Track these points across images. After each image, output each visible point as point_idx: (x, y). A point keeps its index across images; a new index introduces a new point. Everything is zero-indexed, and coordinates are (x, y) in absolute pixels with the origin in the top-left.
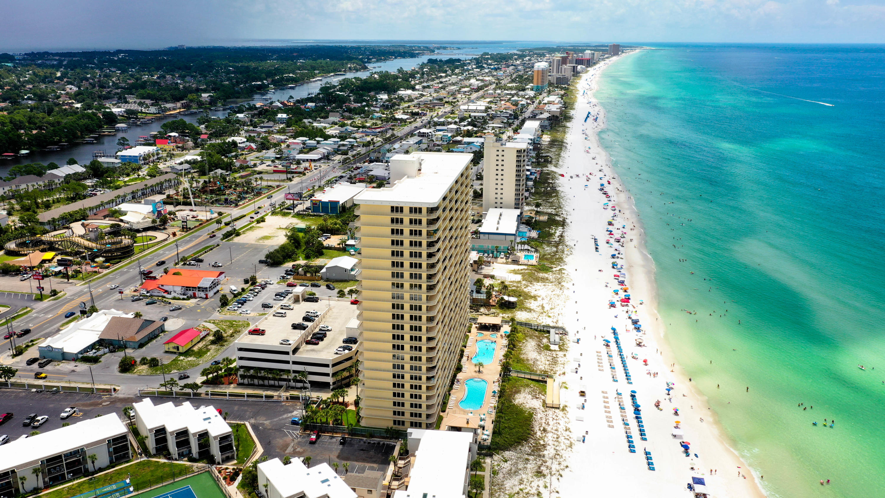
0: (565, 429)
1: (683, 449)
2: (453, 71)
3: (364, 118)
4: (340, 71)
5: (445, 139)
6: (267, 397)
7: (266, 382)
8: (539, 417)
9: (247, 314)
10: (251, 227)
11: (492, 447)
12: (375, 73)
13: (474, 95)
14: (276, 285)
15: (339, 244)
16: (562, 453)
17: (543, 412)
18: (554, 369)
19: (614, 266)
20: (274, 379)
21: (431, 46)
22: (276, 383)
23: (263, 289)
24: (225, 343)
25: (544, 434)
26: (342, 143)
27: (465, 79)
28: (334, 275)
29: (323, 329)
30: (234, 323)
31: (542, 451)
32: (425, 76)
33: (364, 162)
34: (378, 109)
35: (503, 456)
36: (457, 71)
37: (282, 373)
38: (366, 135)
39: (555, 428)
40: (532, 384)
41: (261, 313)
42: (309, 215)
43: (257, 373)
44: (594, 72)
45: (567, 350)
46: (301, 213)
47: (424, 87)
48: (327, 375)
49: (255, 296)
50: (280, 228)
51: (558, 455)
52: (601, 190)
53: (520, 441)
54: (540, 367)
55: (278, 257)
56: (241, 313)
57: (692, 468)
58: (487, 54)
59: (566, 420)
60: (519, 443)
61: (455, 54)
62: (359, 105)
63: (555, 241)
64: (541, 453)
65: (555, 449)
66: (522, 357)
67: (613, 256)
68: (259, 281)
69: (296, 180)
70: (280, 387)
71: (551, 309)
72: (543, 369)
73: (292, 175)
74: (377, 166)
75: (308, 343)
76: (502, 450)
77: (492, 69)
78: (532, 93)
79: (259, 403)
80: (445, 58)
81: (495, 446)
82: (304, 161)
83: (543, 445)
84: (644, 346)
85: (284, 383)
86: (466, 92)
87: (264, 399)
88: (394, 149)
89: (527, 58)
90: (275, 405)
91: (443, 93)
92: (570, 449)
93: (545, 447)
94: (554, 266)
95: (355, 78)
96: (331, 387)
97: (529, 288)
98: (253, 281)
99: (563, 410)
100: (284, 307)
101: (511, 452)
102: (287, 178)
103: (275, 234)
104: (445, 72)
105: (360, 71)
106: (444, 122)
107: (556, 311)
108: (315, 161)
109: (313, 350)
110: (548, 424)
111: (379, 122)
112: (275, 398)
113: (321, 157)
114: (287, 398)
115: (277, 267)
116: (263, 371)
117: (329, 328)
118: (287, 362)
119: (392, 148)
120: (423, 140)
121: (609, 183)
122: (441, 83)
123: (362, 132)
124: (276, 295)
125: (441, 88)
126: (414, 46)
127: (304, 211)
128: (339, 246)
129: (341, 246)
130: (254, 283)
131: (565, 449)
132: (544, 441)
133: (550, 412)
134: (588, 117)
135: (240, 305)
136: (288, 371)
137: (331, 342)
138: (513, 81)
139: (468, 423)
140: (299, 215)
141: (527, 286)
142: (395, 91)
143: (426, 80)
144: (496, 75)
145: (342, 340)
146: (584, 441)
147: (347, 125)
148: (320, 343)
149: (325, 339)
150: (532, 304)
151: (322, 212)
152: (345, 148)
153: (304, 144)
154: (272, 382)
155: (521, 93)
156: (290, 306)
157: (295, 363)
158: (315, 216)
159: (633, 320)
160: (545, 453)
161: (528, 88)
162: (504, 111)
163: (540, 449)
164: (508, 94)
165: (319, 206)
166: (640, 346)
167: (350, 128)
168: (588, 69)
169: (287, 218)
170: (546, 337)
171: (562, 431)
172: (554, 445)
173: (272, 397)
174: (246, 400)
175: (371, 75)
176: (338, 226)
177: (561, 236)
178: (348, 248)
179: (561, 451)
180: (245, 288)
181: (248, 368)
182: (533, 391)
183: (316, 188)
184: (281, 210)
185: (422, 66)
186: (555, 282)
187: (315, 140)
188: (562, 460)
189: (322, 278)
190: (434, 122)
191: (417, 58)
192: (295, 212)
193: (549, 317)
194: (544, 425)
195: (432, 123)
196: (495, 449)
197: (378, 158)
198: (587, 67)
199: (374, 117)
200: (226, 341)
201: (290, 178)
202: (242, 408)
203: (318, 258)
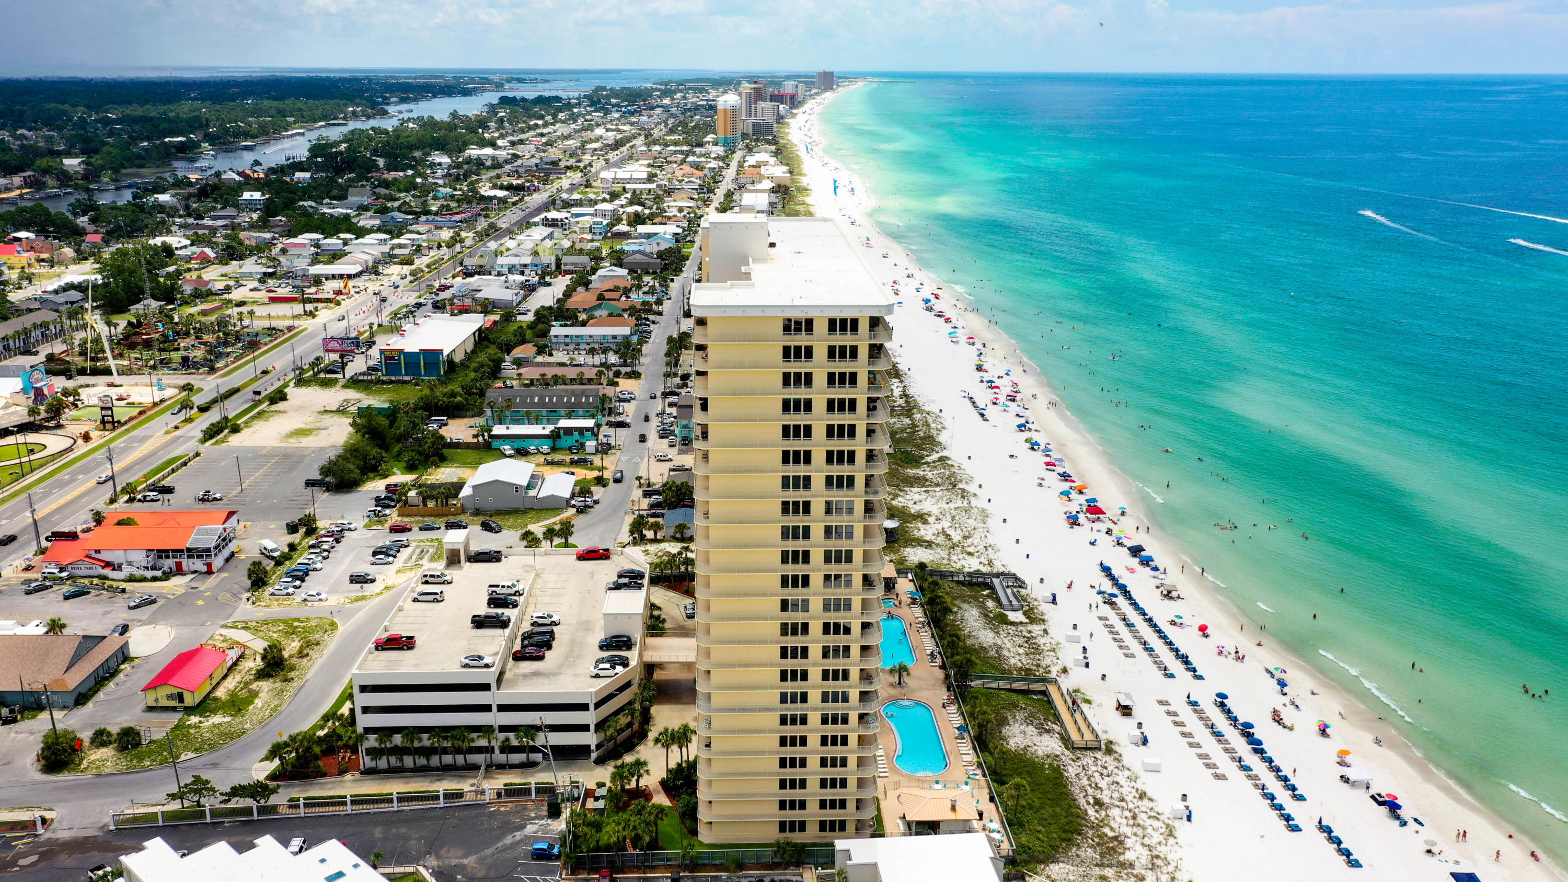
0: (1137, 796)
1: (1384, 810)
2: (554, 116)
3: (420, 197)
4: (336, 118)
5: (598, 230)
6: (449, 796)
7: (435, 761)
8: (1073, 775)
9: (320, 600)
10: (259, 413)
11: (1018, 858)
12: (409, 120)
13: (613, 156)
14: (365, 531)
15: (475, 436)
16: (1162, 850)
17: (1073, 760)
18: (1043, 664)
19: (1034, 446)
20: (458, 751)
21: (495, 78)
22: (460, 759)
23: (338, 541)
24: (292, 674)
25: (1103, 813)
26: (396, 241)
27: (582, 129)
28: (491, 500)
29: (540, 621)
30: (296, 624)
31: (1120, 854)
32: (506, 124)
33: (454, 277)
34: (441, 182)
35: (1048, 877)
36: (561, 116)
37: (474, 735)
38: (437, 228)
39: (1116, 795)
40: (1021, 701)
41: (354, 595)
42: (379, 382)
43: (412, 742)
44: (806, 117)
45: (1043, 620)
46: (361, 378)
47: (513, 144)
48: (585, 728)
49: (324, 558)
50: (326, 411)
51: (1157, 857)
52: (930, 309)
53: (1070, 835)
54: (1013, 661)
55: (351, 471)
56: (305, 600)
57: (1429, 851)
58: (604, 89)
59: (1127, 773)
60: (1070, 841)
61: (544, 90)
62: (401, 174)
63: (899, 406)
64: (1122, 858)
65: (1143, 845)
66: (968, 642)
67: (1021, 428)
68: (323, 524)
69: (325, 315)
70: (476, 767)
71: (965, 538)
72: (1020, 665)
73: (315, 305)
74: (485, 283)
75: (518, 657)
76: (1042, 862)
77: (624, 113)
78: (719, 150)
79: (432, 814)
80: (531, 95)
81: (1024, 856)
82: (327, 279)
83: (1115, 838)
84: (1179, 597)
85: (479, 758)
86: (595, 150)
87: (442, 803)
88: (508, 249)
89: (679, 95)
90: (473, 813)
91: (553, 153)
92: (1171, 841)
93: (1121, 843)
94: (926, 453)
95: (373, 129)
96: (594, 756)
97: (900, 499)
98: (308, 525)
99: (1109, 751)
100: (430, 580)
101: (1061, 865)
102: (305, 311)
103: (318, 425)
104: (542, 117)
105: (375, 118)
106: (581, 200)
107: (975, 539)
108: (350, 277)
109: (536, 674)
110: (1097, 787)
111: (453, 204)
112: (469, 798)
113: (360, 269)
114: (499, 795)
115: (351, 492)
116: (425, 736)
117: (555, 618)
118: (487, 708)
119: (503, 249)
120: (555, 234)
121: (937, 297)
122: (542, 135)
123: (427, 222)
124: (375, 554)
125: (546, 144)
126: (463, 78)
127: (364, 374)
128: (475, 440)
129: (481, 439)
130: (311, 531)
131: (1164, 842)
132: (1112, 829)
133: (1088, 759)
134: (836, 188)
135: (298, 583)
136: (486, 730)
137: (571, 651)
138: (672, 131)
139: (953, 808)
140: (355, 383)
141: (896, 496)
142: (461, 151)
143: (510, 132)
144: (637, 123)
145: (598, 643)
146: (1189, 818)
147: (392, 211)
148: (548, 654)
149: (554, 644)
150: (926, 532)
151: (406, 374)
152: (406, 251)
153: (317, 246)
154: (448, 759)
155: (698, 150)
156: (443, 575)
157: (502, 708)
158: (391, 382)
159: (1129, 549)
160: (1129, 856)
161: (708, 142)
162: (686, 180)
163: (1113, 848)
164: (676, 152)
165: (400, 363)
166: (1172, 598)
167: (400, 216)
168: (794, 111)
169: (333, 390)
170: (988, 596)
171: (1135, 801)
172: (1135, 835)
173: (459, 795)
174: (396, 809)
175: (402, 124)
176: (459, 399)
177: (905, 395)
178: (495, 444)
179: (1159, 848)
180: (297, 541)
181: (386, 732)
182: (1031, 715)
183: (375, 327)
184: (315, 375)
185: (493, 109)
186: (943, 484)
187: (338, 238)
188: (1171, 868)
189: (463, 510)
190: (563, 201)
191: (474, 97)
192: (347, 376)
193: (970, 554)
194: (1090, 791)
195: (558, 202)
196: (1027, 863)
197: (481, 266)
198: (791, 108)
199: (440, 195)
200: (292, 669)
201: (311, 311)
202: (394, 830)
203: (438, 467)
